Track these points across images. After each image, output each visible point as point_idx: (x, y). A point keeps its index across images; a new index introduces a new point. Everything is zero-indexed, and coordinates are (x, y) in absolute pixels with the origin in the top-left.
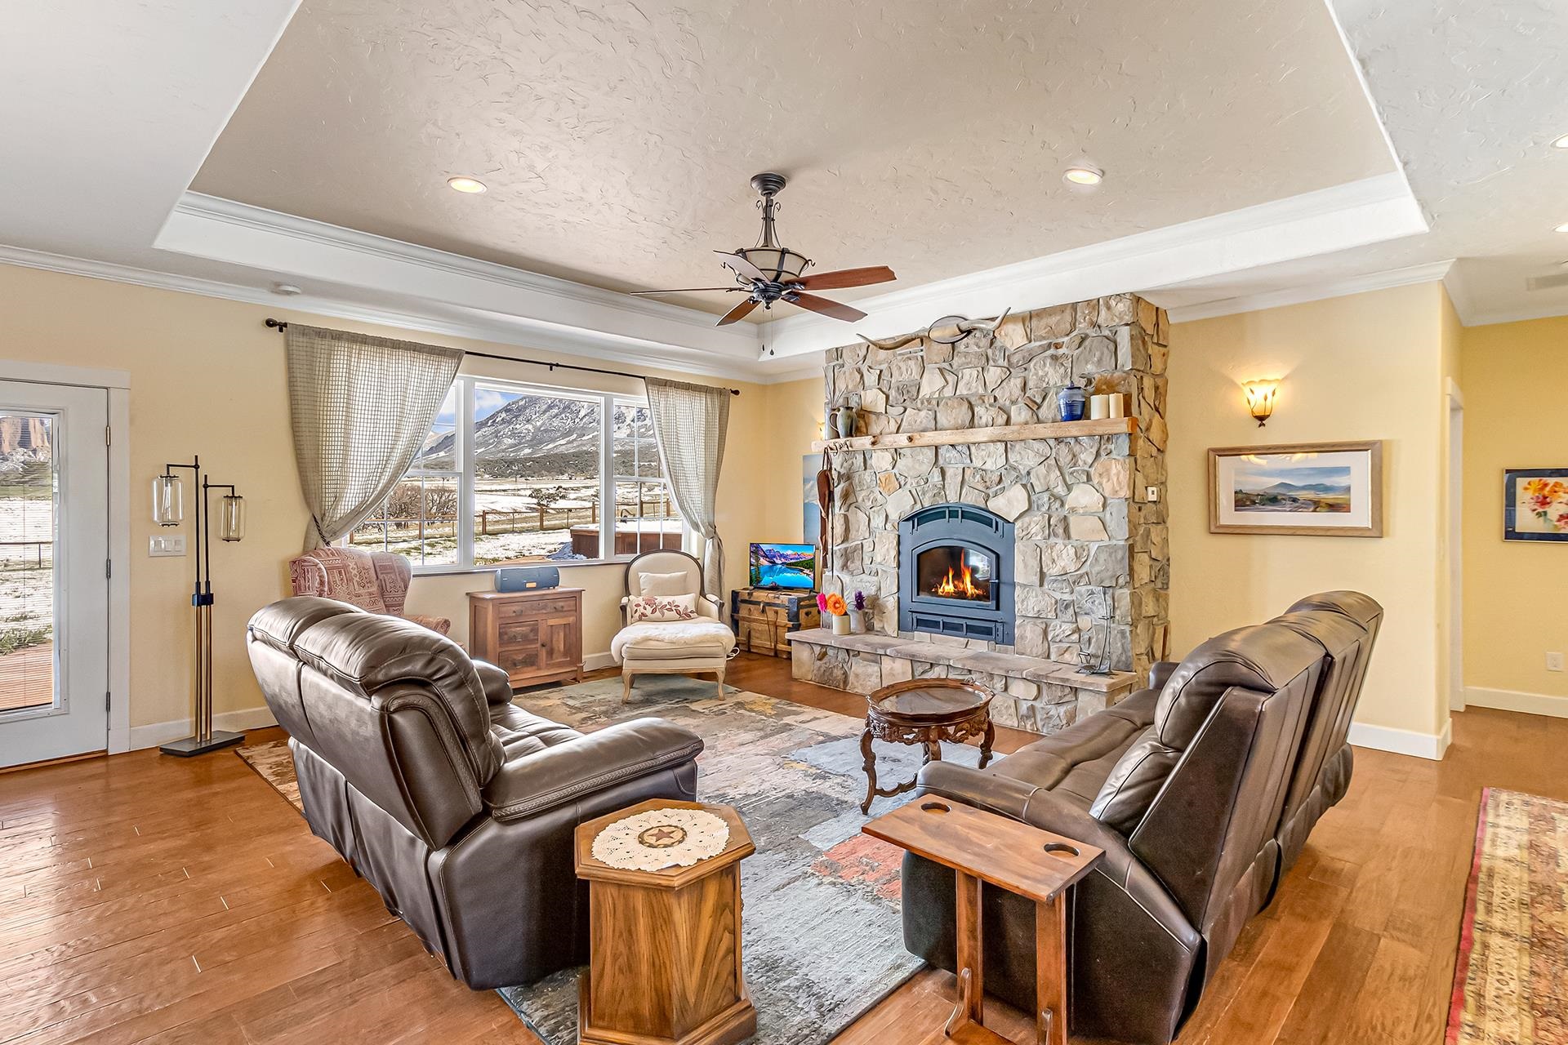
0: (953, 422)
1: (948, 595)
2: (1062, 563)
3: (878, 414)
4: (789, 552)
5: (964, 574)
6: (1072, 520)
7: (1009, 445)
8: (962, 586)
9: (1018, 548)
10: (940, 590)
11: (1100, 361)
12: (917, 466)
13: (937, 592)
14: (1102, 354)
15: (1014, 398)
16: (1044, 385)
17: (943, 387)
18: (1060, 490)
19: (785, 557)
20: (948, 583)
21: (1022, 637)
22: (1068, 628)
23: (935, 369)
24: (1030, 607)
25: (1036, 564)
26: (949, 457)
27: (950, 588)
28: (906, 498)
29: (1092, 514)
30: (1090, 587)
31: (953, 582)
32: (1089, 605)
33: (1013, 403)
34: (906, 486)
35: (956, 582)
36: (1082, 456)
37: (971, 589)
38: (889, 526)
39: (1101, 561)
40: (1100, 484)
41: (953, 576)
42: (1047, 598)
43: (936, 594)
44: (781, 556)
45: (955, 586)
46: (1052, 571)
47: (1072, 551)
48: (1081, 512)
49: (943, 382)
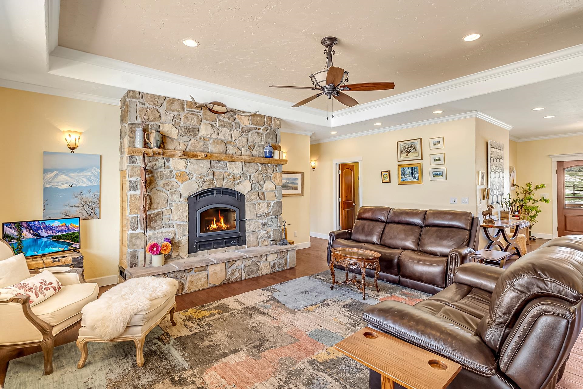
0: (217, 150)
1: (214, 230)
2: (262, 210)
3: (172, 139)
4: (56, 223)
5: (221, 219)
6: (266, 193)
7: (244, 164)
8: (220, 225)
9: (247, 205)
10: (211, 228)
11: (272, 138)
12: (200, 169)
13: (209, 229)
14: (273, 136)
15: (244, 145)
16: (255, 143)
17: (213, 133)
18: (262, 183)
19: (52, 229)
20: (214, 224)
21: (249, 241)
22: (264, 232)
23: (208, 123)
24: (252, 228)
25: (254, 211)
26: (217, 166)
27: (215, 226)
28: (194, 185)
29: (272, 191)
30: (271, 217)
31: (216, 223)
32: (271, 223)
33: (243, 147)
34: (193, 179)
35: (217, 223)
36: (269, 171)
37: (224, 225)
38: (182, 200)
39: (275, 207)
40: (274, 181)
41: (216, 221)
42: (258, 224)
43: (208, 230)
44: (47, 228)
45: (217, 225)
46: (260, 213)
47: (266, 205)
48: (269, 190)
49: (212, 131)
